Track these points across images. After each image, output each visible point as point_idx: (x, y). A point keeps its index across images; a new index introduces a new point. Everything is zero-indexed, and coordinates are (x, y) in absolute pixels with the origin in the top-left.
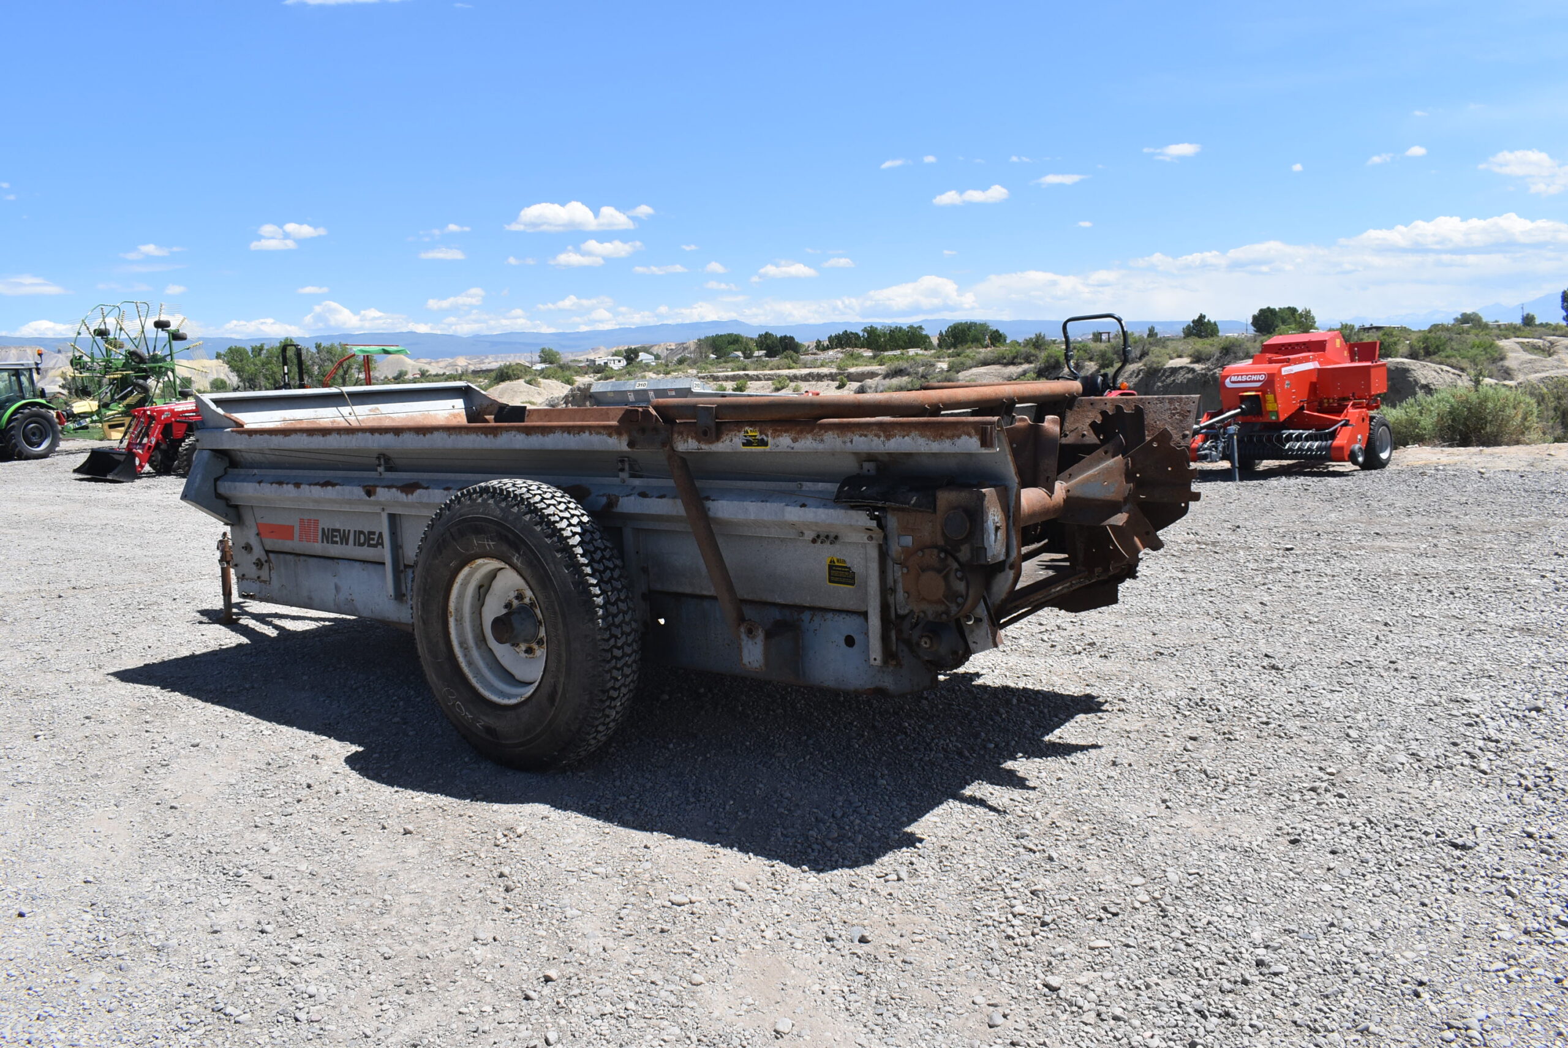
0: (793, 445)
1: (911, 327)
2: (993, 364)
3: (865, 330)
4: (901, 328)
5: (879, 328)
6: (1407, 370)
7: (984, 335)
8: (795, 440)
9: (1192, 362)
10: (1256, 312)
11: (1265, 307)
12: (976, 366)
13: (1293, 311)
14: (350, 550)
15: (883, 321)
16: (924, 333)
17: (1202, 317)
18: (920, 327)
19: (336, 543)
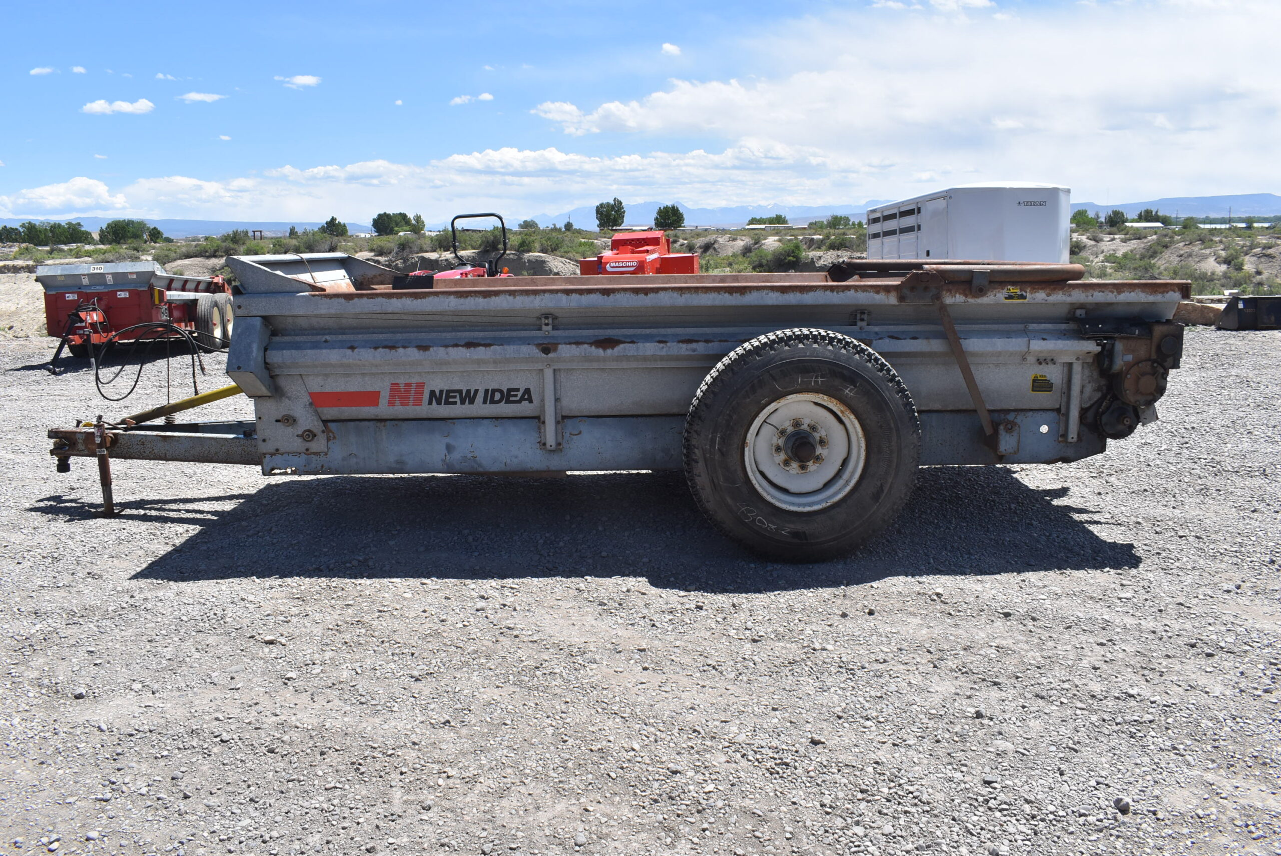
0: (1047, 298)
1: (69, 224)
2: (196, 256)
3: (23, 226)
4: (59, 226)
5: (38, 224)
6: (544, 262)
7: (143, 232)
8: (1049, 295)
9: (375, 255)
10: (375, 216)
11: (382, 212)
12: (180, 259)
13: (403, 216)
14: (479, 408)
15: (39, 219)
16: (83, 229)
17: (333, 219)
18: (79, 224)
19: (455, 403)
